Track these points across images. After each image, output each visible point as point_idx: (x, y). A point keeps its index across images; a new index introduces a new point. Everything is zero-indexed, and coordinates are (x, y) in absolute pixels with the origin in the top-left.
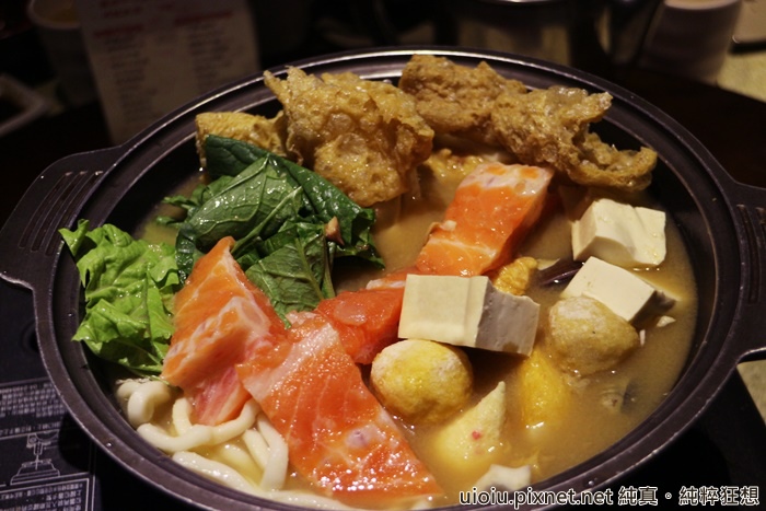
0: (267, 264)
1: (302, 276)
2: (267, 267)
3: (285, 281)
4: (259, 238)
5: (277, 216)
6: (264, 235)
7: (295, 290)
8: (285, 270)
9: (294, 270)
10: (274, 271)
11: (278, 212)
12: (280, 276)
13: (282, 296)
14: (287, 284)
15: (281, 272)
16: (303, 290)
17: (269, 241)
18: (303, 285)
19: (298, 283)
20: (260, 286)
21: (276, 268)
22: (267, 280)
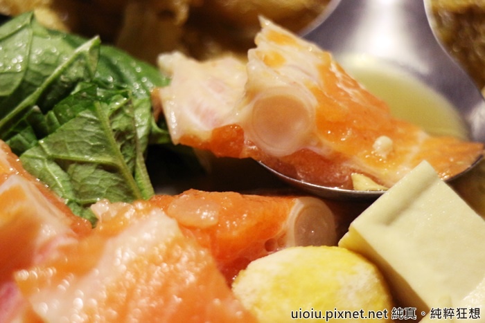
0: (53, 145)
1: (106, 159)
2: (53, 149)
3: (80, 168)
4: (36, 108)
5: (62, 78)
6: (45, 103)
7: (97, 182)
8: (81, 152)
9: (94, 150)
10: (63, 155)
11: (64, 72)
12: (72, 162)
13: (77, 193)
14: (83, 172)
15: (74, 156)
16: (109, 183)
17: (52, 113)
18: (109, 175)
19: (101, 172)
20: (43, 178)
21: (66, 150)
22: (53, 169)
